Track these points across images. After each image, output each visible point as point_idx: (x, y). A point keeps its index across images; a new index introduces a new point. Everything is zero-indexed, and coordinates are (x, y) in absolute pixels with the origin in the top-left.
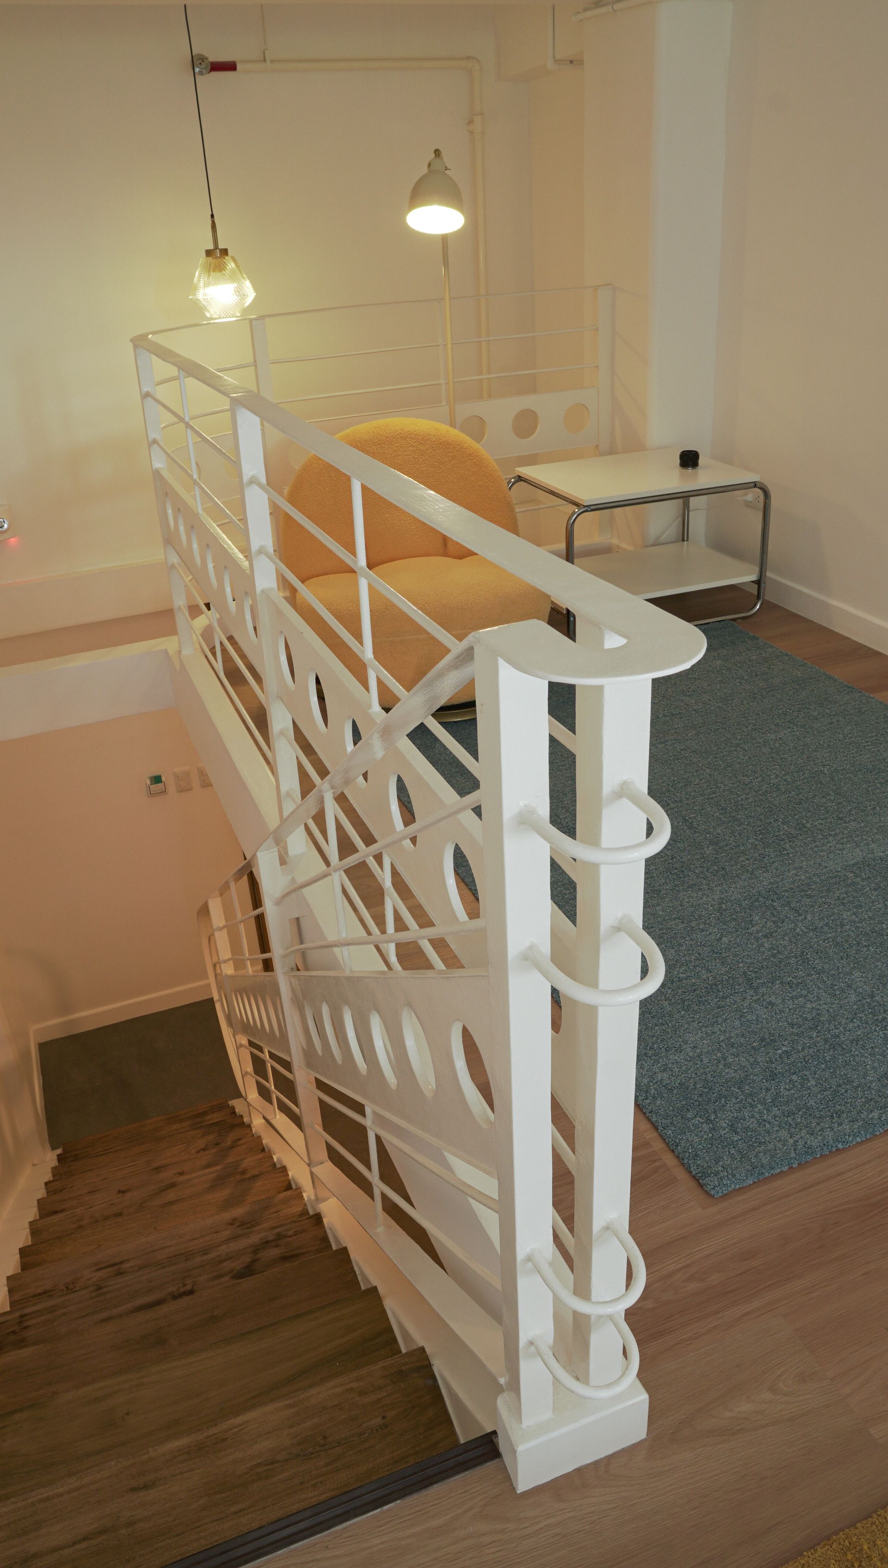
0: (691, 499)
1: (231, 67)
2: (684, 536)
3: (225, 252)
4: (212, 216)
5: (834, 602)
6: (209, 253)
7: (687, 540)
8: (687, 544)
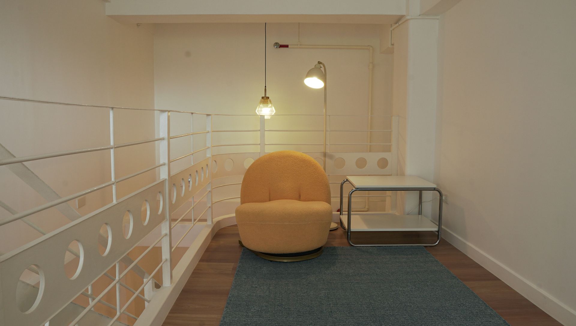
0: (423, 191)
1: (287, 46)
2: (420, 213)
3: (268, 98)
4: (265, 87)
5: (469, 244)
6: (263, 98)
7: (421, 214)
8: (421, 216)
